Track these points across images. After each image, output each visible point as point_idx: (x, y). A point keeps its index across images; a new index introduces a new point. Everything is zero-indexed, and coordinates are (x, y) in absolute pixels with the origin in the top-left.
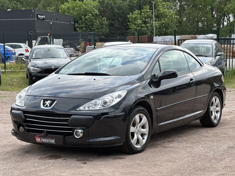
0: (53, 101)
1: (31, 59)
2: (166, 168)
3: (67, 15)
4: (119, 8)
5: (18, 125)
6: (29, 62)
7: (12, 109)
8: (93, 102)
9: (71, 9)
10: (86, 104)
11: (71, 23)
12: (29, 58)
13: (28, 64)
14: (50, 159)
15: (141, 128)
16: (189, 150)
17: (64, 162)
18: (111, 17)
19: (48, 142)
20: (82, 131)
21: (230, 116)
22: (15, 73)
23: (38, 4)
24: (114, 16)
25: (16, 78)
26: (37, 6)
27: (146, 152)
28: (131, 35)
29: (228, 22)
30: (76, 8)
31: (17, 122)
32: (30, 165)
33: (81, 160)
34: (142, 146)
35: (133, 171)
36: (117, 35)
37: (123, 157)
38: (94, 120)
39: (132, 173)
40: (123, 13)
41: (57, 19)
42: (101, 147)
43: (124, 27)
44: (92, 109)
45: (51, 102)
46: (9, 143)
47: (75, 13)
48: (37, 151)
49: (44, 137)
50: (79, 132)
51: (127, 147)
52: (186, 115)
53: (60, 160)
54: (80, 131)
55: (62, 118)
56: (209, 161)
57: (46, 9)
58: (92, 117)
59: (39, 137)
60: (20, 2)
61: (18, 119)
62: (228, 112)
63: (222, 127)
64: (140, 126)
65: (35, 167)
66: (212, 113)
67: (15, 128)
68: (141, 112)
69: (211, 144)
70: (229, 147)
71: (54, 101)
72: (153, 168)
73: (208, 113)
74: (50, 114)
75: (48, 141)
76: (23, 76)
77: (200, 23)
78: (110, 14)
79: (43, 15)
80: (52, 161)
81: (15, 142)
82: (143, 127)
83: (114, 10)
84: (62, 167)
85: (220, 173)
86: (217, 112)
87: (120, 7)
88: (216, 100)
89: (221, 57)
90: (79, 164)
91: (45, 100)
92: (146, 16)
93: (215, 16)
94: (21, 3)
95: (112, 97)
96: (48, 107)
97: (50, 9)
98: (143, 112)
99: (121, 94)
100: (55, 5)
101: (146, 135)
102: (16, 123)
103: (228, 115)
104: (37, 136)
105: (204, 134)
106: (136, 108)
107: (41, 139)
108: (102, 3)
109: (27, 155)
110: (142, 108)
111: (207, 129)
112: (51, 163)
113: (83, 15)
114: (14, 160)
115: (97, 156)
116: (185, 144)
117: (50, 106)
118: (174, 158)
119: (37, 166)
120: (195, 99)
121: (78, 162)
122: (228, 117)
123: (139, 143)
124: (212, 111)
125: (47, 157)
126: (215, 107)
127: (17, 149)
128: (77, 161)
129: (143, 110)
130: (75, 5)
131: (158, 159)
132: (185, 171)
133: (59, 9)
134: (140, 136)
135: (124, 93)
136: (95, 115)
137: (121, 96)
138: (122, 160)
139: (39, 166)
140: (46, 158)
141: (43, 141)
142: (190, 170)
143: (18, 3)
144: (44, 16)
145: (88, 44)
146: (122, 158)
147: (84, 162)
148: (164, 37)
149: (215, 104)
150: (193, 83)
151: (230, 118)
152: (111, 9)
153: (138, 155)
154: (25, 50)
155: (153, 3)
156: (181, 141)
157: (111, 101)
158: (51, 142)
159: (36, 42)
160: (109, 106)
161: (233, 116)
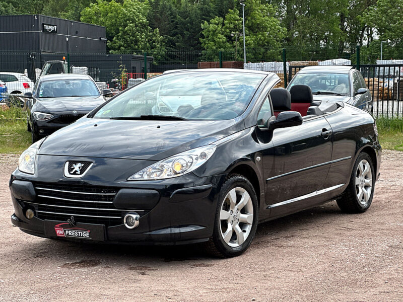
0: (86, 164)
1: (36, 99)
2: (287, 281)
3: (94, 26)
4: (185, 14)
5: (24, 206)
6: (32, 104)
7: (13, 178)
8: (157, 165)
9: (101, 15)
10: (145, 170)
11: (102, 39)
12: (33, 97)
13: (32, 107)
14: (80, 267)
15: (239, 212)
16: (323, 251)
17: (106, 271)
18: (170, 29)
19: (78, 236)
20: (138, 216)
21: (387, 195)
22: (7, 123)
23: (43, 7)
24: (176, 28)
25: (8, 132)
26: (42, 9)
27: (249, 254)
28: (205, 60)
29: (370, 40)
30: (109, 14)
31: (22, 201)
32: (45, 276)
33: (136, 269)
34: (241, 243)
35: (229, 287)
36: (180, 61)
37: (209, 263)
38: (160, 197)
39: (228, 290)
40: (191, 23)
41: (77, 32)
42: (172, 244)
43: (192, 46)
44: (156, 178)
45: (83, 165)
46: (6, 239)
47: (108, 23)
48: (57, 253)
49: (71, 227)
50: (132, 218)
51: (214, 245)
52: (315, 192)
53: (99, 269)
54: (134, 216)
55: (103, 193)
56: (359, 269)
57: (57, 15)
58: (156, 192)
59: (62, 226)
60: (12, 4)
61: (23, 197)
62: (382, 188)
63: (375, 213)
64: (238, 209)
65: (55, 280)
66: (358, 188)
67: (19, 211)
68: (239, 184)
69: (360, 241)
70: (392, 246)
71: (89, 163)
72: (263, 281)
73: (352, 189)
74: (81, 186)
75: (78, 233)
76: (21, 128)
77: (321, 42)
78: (168, 24)
79: (53, 26)
80: (85, 270)
81: (16, 238)
82: (244, 211)
83: (175, 17)
84: (104, 281)
85: (381, 290)
86: (366, 187)
87: (186, 12)
88: (365, 166)
89: (364, 96)
90: (133, 274)
91: (72, 163)
92: (232, 26)
93: (347, 30)
94: (15, 5)
95: (191, 158)
96: (78, 174)
97: (64, 15)
98: (243, 184)
99: (206, 152)
100: (74, 8)
101: (250, 224)
102: (20, 202)
103: (384, 193)
104: (58, 226)
105: (345, 225)
106: (231, 178)
107: (65, 231)
108: (154, 5)
109: (40, 259)
110: (241, 178)
111: (349, 216)
112: (83, 272)
113: (120, 25)
114: (17, 269)
115: (163, 261)
116: (315, 242)
117: (81, 173)
118: (297, 264)
119: (59, 278)
120: (330, 163)
121: (131, 272)
122: (383, 197)
123: (236, 239)
124: (358, 185)
125: (76, 263)
126: (363, 178)
127: (20, 249)
128: (128, 269)
129: (243, 181)
130: (108, 9)
131: (270, 267)
132: (320, 286)
133: (80, 16)
134: (237, 227)
135: (211, 150)
136: (161, 188)
137: (205, 155)
138: (208, 268)
139: (63, 278)
140: (73, 265)
141: (68, 234)
142: (329, 285)
143: (9, 4)
144: (55, 27)
145: (131, 76)
146: (208, 266)
147: (141, 271)
148: (262, 63)
149: (363, 174)
150: (327, 136)
151: (388, 199)
152: (170, 16)
153: (236, 259)
154: (22, 85)
155: (242, 6)
156: (307, 236)
157: (189, 164)
158: (83, 236)
159: (42, 72)
160: (185, 173)
161: (392, 194)
